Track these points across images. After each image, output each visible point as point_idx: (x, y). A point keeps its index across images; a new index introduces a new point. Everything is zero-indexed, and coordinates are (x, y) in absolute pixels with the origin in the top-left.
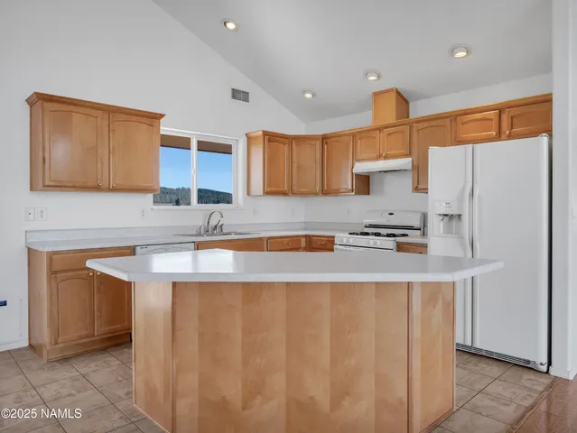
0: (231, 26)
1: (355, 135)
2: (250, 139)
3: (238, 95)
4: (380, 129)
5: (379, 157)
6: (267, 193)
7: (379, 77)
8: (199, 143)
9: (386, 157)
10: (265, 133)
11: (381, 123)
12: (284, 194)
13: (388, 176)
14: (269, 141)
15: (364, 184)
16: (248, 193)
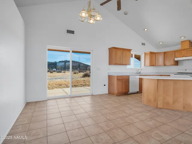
0: (146, 30)
1: (175, 52)
2: (145, 54)
3: (143, 44)
4: (184, 50)
5: (183, 56)
6: (150, 65)
7: (185, 37)
8: (135, 55)
9: (186, 56)
10: (150, 52)
11: (183, 48)
12: (154, 66)
13: (184, 61)
14: (151, 54)
15: (177, 63)
16: (145, 66)
